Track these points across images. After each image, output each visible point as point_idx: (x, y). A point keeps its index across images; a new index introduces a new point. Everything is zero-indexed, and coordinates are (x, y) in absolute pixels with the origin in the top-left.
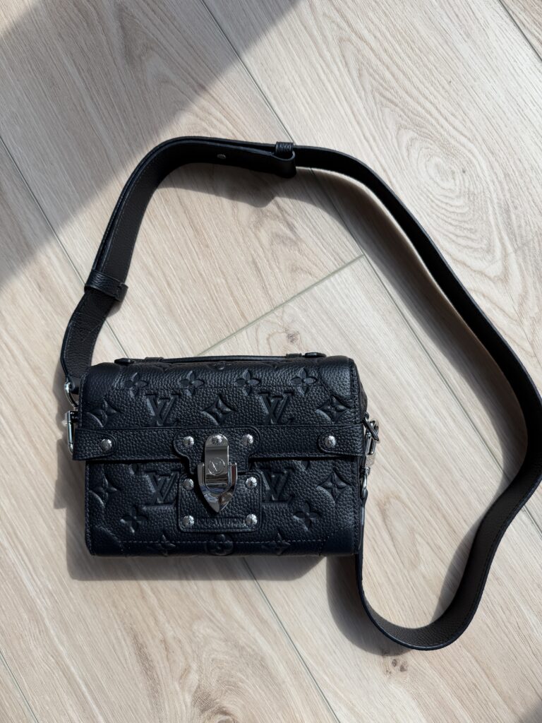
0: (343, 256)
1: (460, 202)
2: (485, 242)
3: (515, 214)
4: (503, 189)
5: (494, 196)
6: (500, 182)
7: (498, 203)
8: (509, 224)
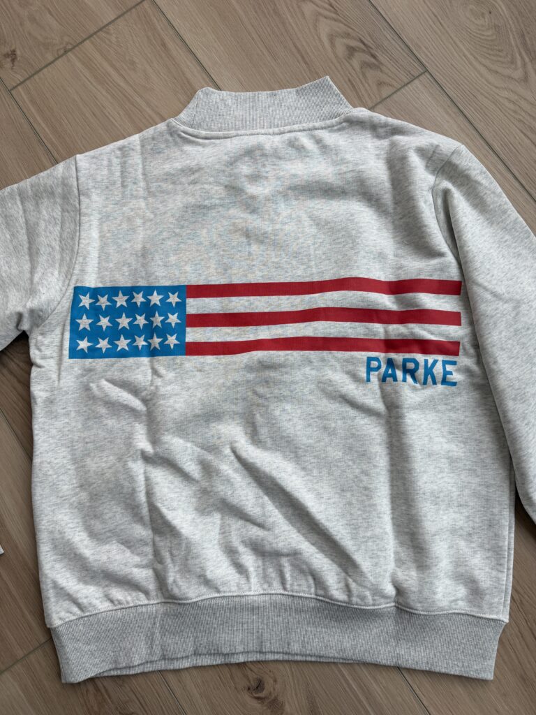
0: (412, 72)
1: (490, 33)
2: (510, 57)
8: (524, 44)
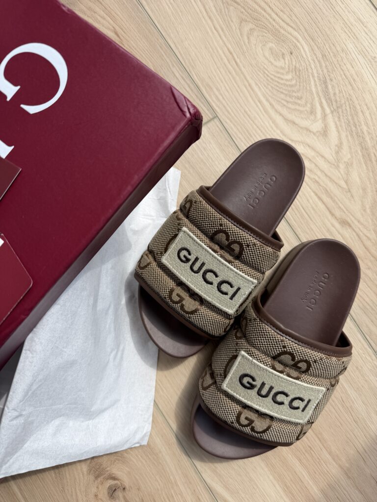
3: (331, 85)
4: (321, 66)
5: (315, 71)
6: (319, 61)
7: (318, 77)
